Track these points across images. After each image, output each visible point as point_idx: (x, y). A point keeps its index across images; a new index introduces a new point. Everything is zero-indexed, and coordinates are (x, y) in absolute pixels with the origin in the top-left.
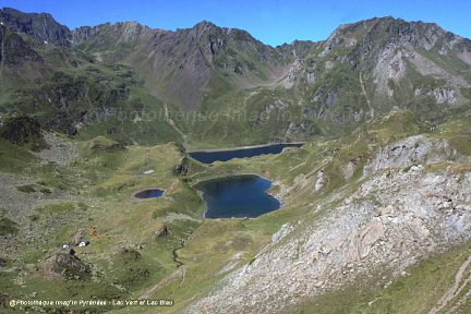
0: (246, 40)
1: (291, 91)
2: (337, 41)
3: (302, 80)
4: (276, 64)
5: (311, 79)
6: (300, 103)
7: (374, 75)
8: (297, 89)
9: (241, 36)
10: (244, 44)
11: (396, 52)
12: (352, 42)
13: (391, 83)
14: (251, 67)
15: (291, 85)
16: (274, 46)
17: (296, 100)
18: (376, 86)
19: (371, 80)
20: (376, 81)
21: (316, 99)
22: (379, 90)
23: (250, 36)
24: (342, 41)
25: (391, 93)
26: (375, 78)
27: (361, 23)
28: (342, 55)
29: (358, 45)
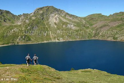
0: (9, 13)
1: (20, 26)
2: (36, 12)
3: (24, 22)
4: (17, 20)
5: (27, 21)
6: (23, 29)
7: (49, 21)
8: (22, 25)
9: (8, 12)
10: (8, 14)
11: (55, 15)
12: (41, 12)
13: (55, 23)
14: (9, 20)
15: (20, 23)
16: (17, 15)
17: (22, 28)
18: (50, 24)
19: (48, 23)
20: (50, 23)
21: (29, 28)
22: (52, 25)
23: (10, 12)
24: (38, 12)
25: (56, 26)
26: (50, 22)
27: (44, 7)
28: (38, 15)
29: (43, 13)
